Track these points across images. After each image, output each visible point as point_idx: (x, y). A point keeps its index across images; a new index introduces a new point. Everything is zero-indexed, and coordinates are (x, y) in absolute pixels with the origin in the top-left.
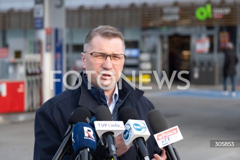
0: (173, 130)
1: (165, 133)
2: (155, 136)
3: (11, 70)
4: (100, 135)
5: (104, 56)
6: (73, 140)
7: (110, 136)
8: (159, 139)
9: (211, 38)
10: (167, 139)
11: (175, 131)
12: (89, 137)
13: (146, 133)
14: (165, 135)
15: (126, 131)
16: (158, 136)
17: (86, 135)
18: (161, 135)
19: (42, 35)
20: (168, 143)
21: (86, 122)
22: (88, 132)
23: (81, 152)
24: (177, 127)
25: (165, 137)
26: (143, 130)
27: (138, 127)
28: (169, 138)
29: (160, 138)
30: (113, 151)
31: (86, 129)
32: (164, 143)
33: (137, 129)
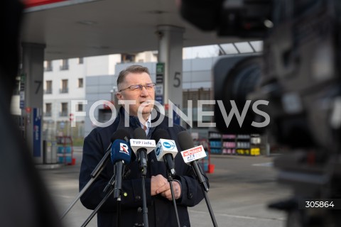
0: (198, 148)
2: (182, 153)
4: (135, 151)
5: (141, 87)
7: (143, 152)
8: (185, 156)
12: (124, 151)
13: (174, 150)
14: (191, 152)
16: (184, 153)
18: (187, 152)
20: (193, 159)
22: (123, 147)
23: (116, 164)
24: (201, 146)
25: (191, 154)
26: (172, 148)
27: (167, 145)
28: (193, 155)
29: (186, 154)
30: (144, 164)
31: (122, 145)
33: (166, 147)
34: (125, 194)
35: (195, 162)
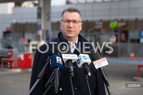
0: (103, 60)
1: (99, 61)
2: (94, 62)
3: (26, 48)
4: (65, 61)
6: (51, 63)
7: (70, 62)
8: (96, 64)
9: (116, 36)
10: (100, 64)
11: (104, 60)
12: (59, 62)
13: (89, 61)
14: (99, 62)
15: (78, 60)
16: (95, 62)
17: (58, 61)
18: (97, 62)
19: (40, 33)
20: (101, 66)
21: (58, 54)
23: (54, 70)
24: (105, 58)
25: (99, 63)
26: (87, 59)
27: (85, 58)
28: (101, 64)
29: (96, 63)
30: (71, 70)
32: (98, 66)
33: (84, 59)
34: (61, 89)
35: (102, 68)
